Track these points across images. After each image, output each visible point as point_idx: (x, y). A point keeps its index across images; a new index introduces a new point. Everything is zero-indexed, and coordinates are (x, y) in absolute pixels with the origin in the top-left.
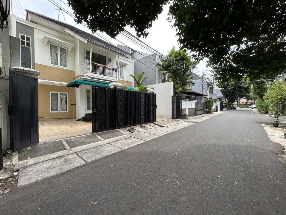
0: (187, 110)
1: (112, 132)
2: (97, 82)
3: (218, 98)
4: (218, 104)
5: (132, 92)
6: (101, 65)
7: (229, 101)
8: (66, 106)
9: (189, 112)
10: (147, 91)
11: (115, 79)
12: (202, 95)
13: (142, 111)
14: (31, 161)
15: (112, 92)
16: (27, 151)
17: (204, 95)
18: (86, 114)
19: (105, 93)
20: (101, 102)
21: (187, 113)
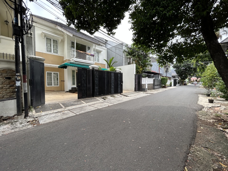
0: (147, 85)
1: (92, 99)
2: (80, 64)
3: (172, 77)
4: (172, 81)
5: (105, 71)
6: (83, 52)
7: (182, 79)
8: (58, 82)
9: (148, 87)
10: (116, 71)
11: (93, 62)
12: (159, 74)
13: (112, 85)
14: (43, 113)
15: (91, 72)
16: (39, 108)
17: (161, 74)
18: (72, 88)
19: (87, 72)
20: (84, 78)
21: (147, 87)
